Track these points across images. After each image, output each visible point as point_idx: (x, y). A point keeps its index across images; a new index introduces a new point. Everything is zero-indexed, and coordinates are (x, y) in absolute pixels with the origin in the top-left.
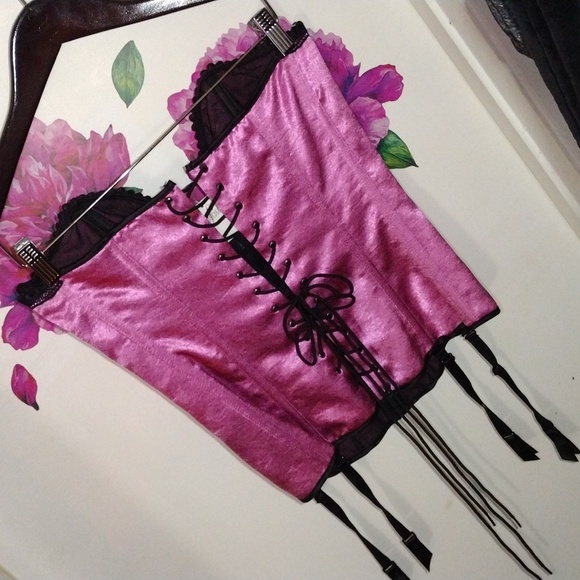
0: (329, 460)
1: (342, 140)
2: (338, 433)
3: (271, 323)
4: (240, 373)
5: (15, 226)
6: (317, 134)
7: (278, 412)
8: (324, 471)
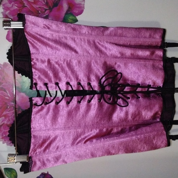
0: (163, 128)
1: (67, 33)
2: (159, 116)
3: (103, 106)
4: (110, 129)
5: (4, 117)
6: (58, 39)
7: (133, 128)
8: (165, 133)
